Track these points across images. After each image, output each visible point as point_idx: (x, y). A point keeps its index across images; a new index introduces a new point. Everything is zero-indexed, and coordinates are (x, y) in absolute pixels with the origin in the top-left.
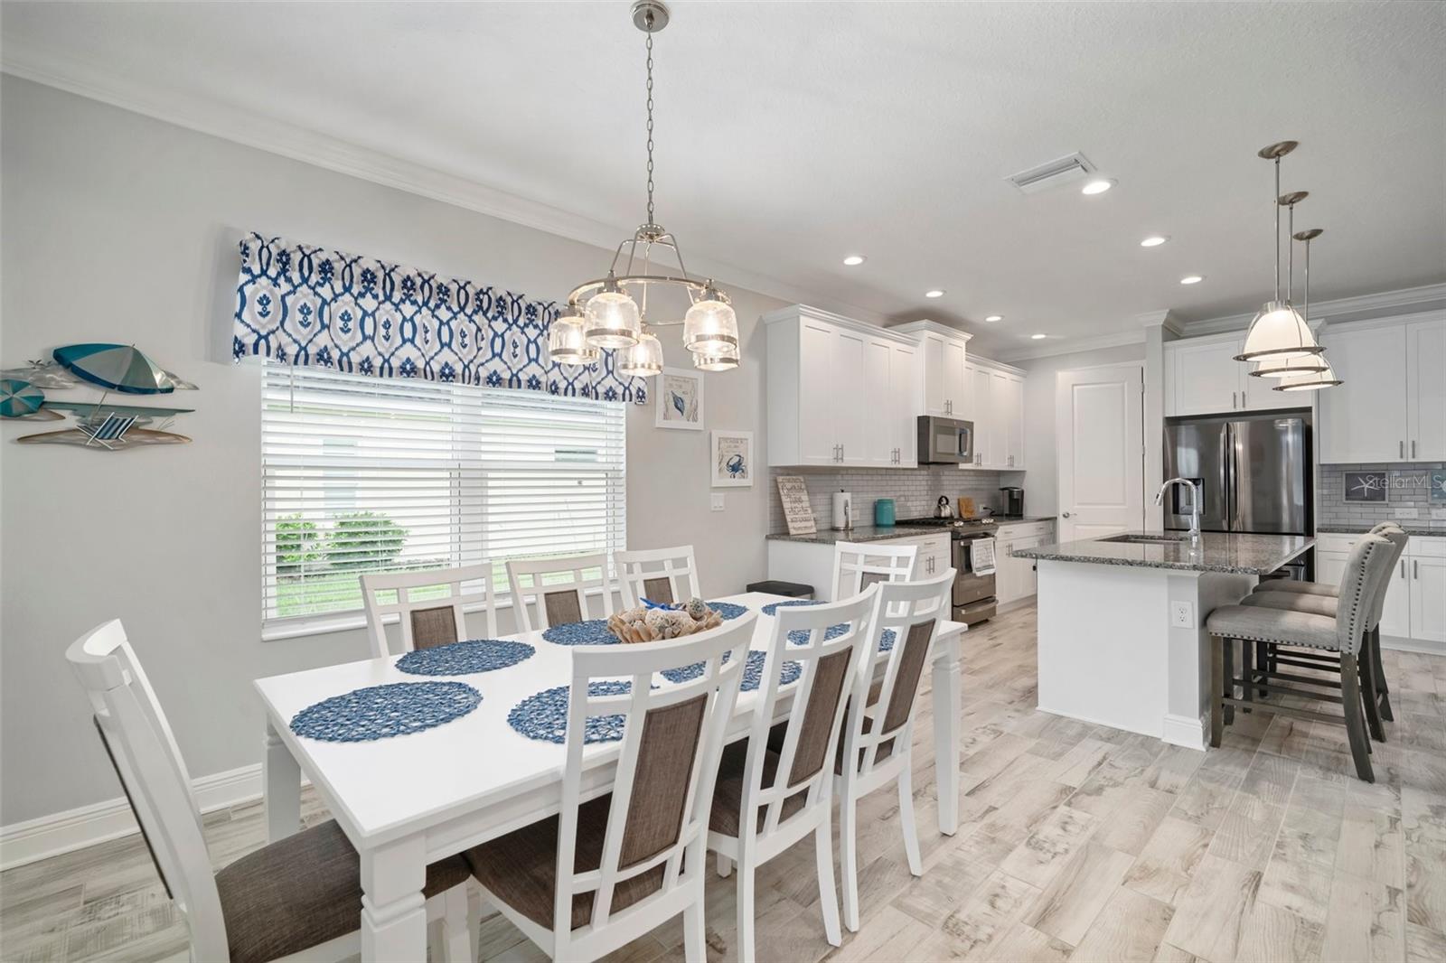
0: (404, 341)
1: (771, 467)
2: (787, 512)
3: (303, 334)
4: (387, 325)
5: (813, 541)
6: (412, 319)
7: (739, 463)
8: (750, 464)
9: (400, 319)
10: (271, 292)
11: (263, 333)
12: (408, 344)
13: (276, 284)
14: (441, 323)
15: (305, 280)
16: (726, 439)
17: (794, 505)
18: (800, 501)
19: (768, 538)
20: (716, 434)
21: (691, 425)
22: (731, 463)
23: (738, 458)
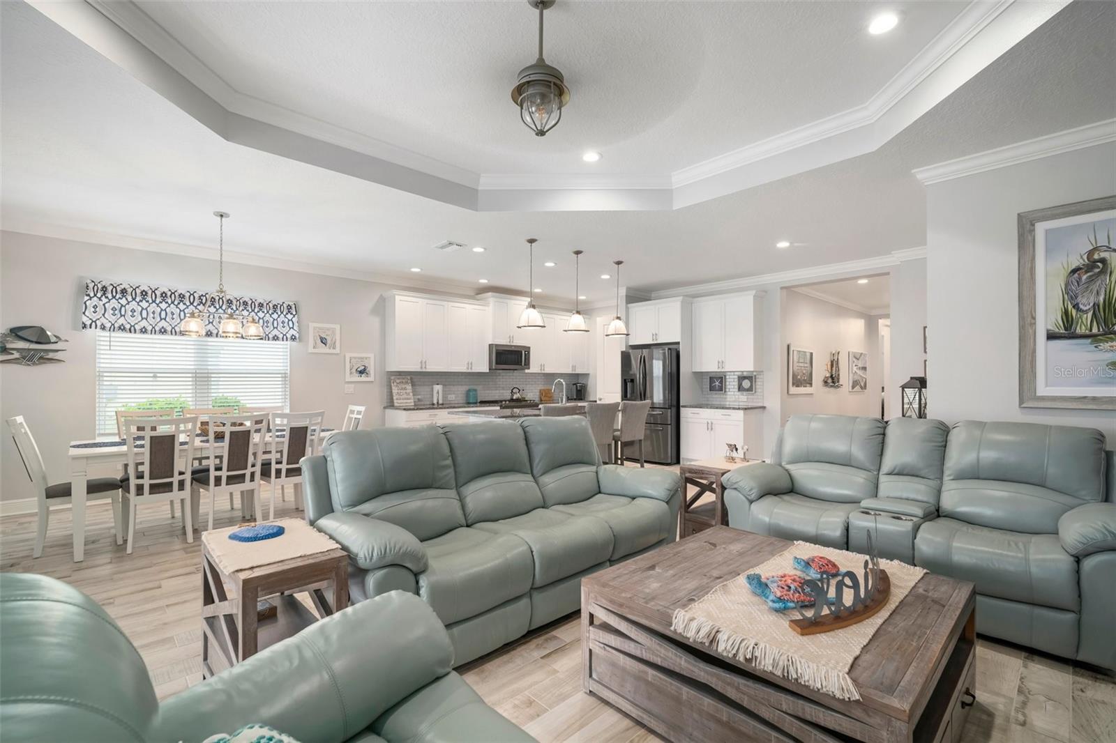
0: (161, 319)
1: (388, 372)
2: (394, 394)
3: (113, 319)
4: (154, 313)
5: (414, 409)
6: (165, 310)
7: (365, 369)
8: (371, 370)
9: (159, 310)
10: (98, 303)
11: (94, 320)
12: (163, 321)
13: (100, 299)
14: (180, 311)
15: (114, 297)
16: (355, 358)
17: (399, 391)
18: (405, 389)
19: (385, 408)
20: (348, 356)
21: (332, 351)
22: (359, 370)
23: (363, 367)
